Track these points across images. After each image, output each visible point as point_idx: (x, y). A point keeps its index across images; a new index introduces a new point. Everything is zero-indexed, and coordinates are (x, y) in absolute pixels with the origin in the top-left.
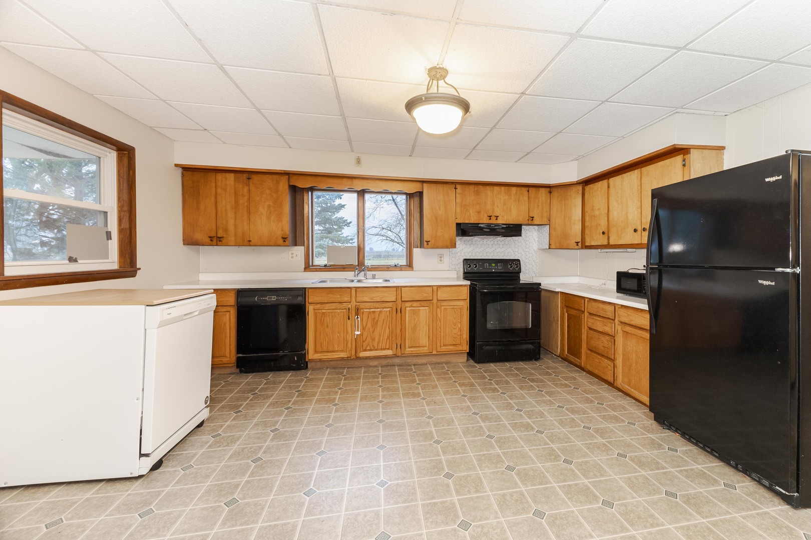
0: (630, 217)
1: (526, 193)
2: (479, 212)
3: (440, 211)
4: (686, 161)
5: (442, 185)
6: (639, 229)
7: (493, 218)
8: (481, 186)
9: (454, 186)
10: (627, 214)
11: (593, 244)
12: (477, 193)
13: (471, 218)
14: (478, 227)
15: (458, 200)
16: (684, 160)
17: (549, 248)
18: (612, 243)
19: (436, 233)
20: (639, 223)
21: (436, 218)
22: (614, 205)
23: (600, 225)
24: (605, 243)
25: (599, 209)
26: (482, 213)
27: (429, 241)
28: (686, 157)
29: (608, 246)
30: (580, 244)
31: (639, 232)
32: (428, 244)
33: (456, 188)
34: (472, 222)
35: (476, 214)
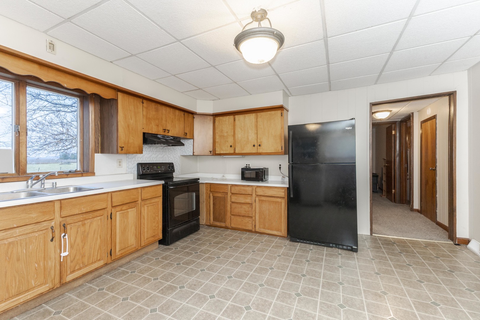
0: (250, 138)
1: (183, 115)
2: (158, 126)
3: (131, 120)
4: (283, 113)
5: (133, 97)
6: (256, 145)
7: (167, 131)
8: (159, 105)
9: (141, 100)
10: (248, 136)
11: (222, 152)
12: (157, 110)
13: (153, 129)
14: (157, 137)
15: (145, 113)
16: (282, 113)
17: (193, 155)
18: (237, 151)
19: (128, 140)
20: (256, 142)
21: (128, 126)
22: (238, 130)
23: (228, 141)
24: (232, 152)
25: (227, 132)
26: (160, 125)
27: (123, 147)
28: (282, 112)
29: (234, 154)
30: (212, 152)
31: (256, 147)
32: (122, 150)
33: (143, 103)
34: (154, 133)
35: (156, 127)
